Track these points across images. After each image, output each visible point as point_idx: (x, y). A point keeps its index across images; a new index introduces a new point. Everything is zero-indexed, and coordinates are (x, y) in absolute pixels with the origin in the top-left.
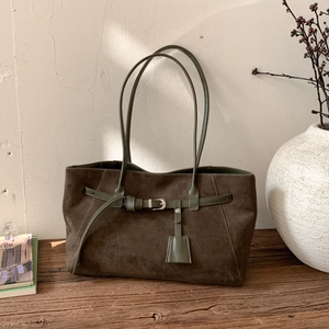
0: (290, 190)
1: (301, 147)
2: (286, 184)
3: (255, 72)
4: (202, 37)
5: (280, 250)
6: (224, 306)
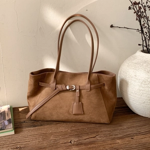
0: (130, 81)
2: (128, 78)
3: (112, 26)
4: (87, 10)
5: (124, 107)
6: (102, 135)
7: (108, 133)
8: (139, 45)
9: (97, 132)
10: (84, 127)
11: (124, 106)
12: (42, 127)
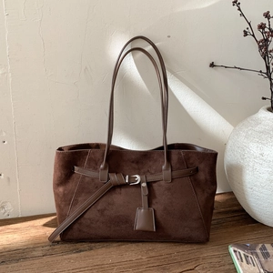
0: (251, 164)
1: (257, 128)
2: (248, 159)
3: (212, 65)
4: (169, 37)
5: (235, 211)
6: (206, 265)
7: (217, 260)
8: (264, 99)
9: (197, 259)
10: (170, 251)
11: (236, 208)
12: (92, 252)
